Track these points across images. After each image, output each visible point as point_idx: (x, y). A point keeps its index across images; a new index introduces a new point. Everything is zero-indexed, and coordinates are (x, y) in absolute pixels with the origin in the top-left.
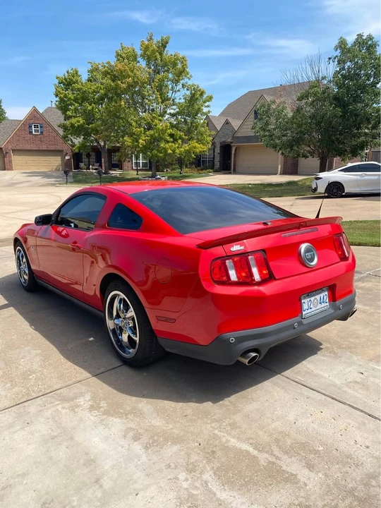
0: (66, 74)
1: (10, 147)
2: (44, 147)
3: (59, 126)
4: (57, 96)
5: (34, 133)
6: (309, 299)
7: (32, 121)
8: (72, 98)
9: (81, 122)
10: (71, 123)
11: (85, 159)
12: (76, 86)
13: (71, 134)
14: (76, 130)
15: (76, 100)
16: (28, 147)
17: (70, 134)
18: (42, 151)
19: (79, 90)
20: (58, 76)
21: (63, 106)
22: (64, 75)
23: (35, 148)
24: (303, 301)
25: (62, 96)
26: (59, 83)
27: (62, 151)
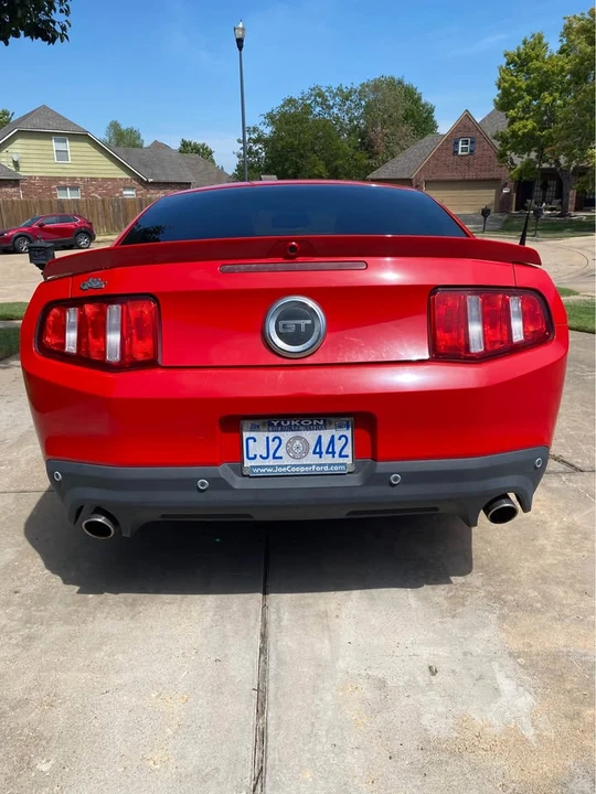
0: (522, 47)
1: (423, 178)
2: (471, 175)
3: (495, 138)
4: (499, 87)
5: (460, 153)
6: (272, 435)
7: (459, 135)
8: (524, 87)
9: (530, 127)
10: (513, 131)
11: (538, 192)
12: (535, 64)
13: (513, 149)
14: (520, 142)
15: (529, 90)
16: (448, 176)
17: (509, 149)
18: (469, 181)
19: (538, 69)
20: (508, 51)
21: (505, 103)
22: (518, 49)
23: (458, 177)
24: (246, 435)
25: (506, 85)
26: (508, 64)
27: (498, 180)
